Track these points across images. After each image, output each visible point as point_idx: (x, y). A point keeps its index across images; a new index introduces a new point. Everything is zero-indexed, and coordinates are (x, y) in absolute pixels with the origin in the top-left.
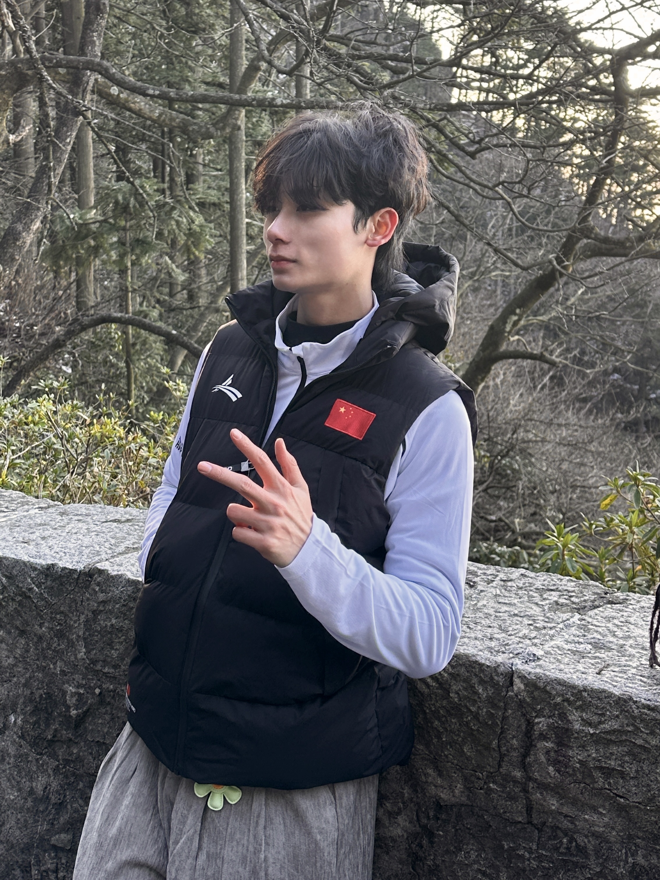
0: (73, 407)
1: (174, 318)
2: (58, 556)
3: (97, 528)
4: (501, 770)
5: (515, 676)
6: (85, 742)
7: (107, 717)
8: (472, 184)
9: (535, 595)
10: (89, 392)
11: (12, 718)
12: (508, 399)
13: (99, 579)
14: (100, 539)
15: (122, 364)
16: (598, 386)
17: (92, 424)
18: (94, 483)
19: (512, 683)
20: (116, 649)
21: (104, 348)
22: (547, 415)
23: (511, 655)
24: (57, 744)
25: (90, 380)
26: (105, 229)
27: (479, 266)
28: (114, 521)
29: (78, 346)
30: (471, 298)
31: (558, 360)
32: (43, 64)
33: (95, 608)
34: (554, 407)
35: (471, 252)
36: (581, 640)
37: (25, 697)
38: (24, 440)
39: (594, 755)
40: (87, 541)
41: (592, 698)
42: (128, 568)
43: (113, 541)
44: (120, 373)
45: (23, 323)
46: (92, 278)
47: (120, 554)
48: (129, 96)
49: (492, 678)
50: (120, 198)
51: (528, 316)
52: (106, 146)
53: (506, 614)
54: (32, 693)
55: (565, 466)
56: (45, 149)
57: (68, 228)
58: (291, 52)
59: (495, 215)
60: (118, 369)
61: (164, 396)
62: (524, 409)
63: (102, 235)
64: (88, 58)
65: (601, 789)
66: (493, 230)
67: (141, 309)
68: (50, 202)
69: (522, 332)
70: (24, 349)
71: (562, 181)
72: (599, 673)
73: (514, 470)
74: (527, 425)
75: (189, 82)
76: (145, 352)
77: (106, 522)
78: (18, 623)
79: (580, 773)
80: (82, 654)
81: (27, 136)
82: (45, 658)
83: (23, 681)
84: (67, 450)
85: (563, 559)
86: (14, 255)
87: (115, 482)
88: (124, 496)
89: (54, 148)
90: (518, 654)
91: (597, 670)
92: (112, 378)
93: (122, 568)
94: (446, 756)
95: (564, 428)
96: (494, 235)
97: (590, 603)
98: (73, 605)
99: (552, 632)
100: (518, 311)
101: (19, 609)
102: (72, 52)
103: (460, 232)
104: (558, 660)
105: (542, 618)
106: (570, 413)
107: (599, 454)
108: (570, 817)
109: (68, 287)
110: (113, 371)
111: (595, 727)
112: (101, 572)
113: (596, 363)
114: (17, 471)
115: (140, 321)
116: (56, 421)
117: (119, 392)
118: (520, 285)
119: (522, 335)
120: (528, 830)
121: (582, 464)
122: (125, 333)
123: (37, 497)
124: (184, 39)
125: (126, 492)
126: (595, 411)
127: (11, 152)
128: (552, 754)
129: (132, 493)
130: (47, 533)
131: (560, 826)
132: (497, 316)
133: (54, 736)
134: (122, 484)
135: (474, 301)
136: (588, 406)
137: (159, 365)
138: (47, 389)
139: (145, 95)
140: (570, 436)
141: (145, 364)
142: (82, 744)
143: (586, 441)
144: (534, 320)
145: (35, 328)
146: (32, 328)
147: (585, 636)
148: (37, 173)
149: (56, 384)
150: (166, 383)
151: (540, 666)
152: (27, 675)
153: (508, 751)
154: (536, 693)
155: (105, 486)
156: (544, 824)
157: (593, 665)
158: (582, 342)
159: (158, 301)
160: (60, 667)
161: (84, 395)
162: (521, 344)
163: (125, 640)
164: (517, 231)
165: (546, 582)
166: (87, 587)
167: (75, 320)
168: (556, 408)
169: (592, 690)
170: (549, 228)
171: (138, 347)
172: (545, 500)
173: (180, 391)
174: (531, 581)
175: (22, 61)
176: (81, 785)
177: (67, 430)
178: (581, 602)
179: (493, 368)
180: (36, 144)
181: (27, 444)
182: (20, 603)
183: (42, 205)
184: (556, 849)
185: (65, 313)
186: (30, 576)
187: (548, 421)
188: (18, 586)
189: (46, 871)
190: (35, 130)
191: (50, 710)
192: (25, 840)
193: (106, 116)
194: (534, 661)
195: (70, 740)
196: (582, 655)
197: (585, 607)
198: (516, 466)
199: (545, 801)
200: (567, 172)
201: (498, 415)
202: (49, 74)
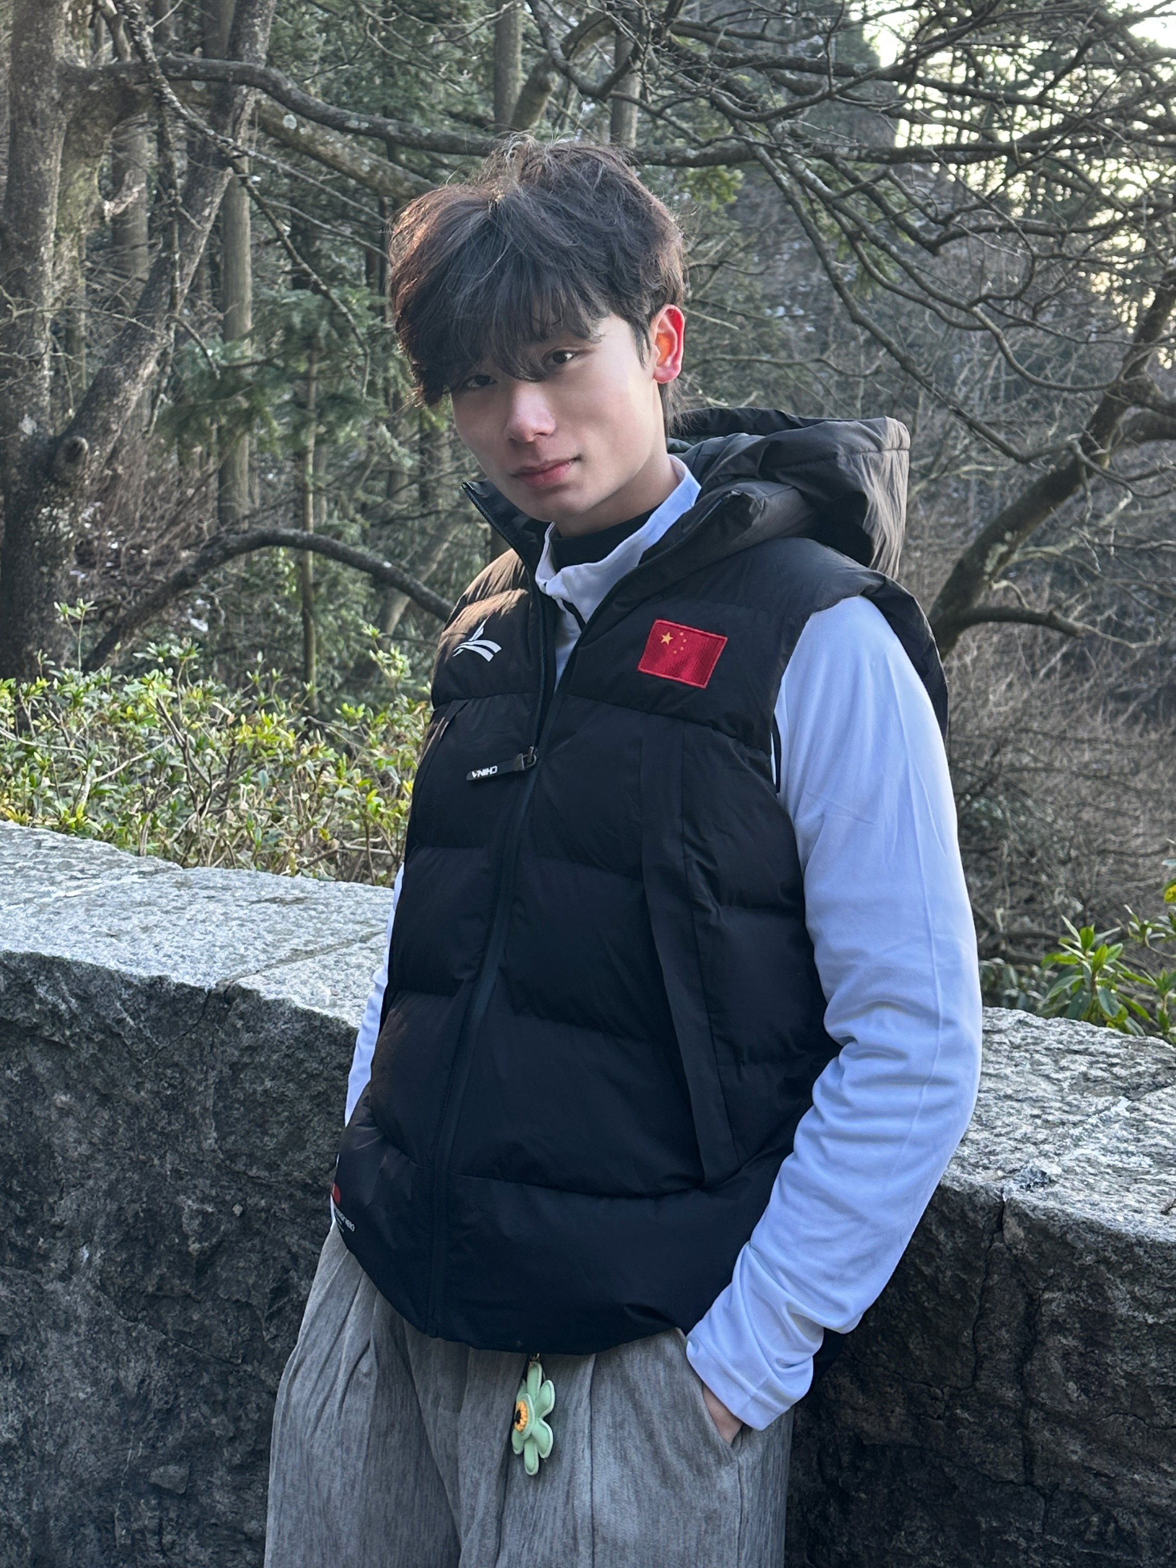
0: (205, 694)
1: (389, 537)
2: (170, 962)
3: (241, 913)
4: (978, 1384)
5: (1008, 1212)
6: (214, 1300)
7: (255, 1258)
8: (930, 300)
9: (1045, 1060)
10: (238, 666)
11: (85, 1253)
12: (985, 692)
13: (242, 1007)
14: (245, 932)
15: (297, 619)
16: (1151, 673)
17: (238, 722)
18: (239, 829)
19: (1000, 1226)
20: (273, 1136)
21: (264, 590)
22: (1056, 722)
23: (1000, 1173)
24: (165, 1301)
25: (239, 645)
26: (268, 377)
27: (938, 455)
28: (273, 901)
29: (219, 585)
30: (922, 513)
31: (1079, 625)
32: (165, 73)
33: (235, 1059)
34: (1069, 708)
35: (924, 428)
36: (1131, 1148)
37: (108, 1215)
38: (117, 748)
39: (1153, 1364)
40: (222, 936)
41: (1153, 1259)
42: (297, 988)
43: (269, 938)
44: (294, 633)
45: (124, 542)
46: (246, 467)
47: (281, 961)
48: (314, 130)
49: (963, 1215)
50: (297, 319)
51: (1026, 545)
52: (273, 223)
53: (990, 1096)
54: (120, 1209)
55: (1087, 815)
56: (166, 229)
57: (202, 373)
58: (607, 57)
59: (969, 361)
60: (289, 627)
61: (369, 675)
62: (1014, 710)
63: (262, 387)
64: (245, 63)
65: (1167, 1427)
66: (964, 389)
67: (330, 522)
68: (173, 326)
69: (1012, 575)
70: (124, 589)
71: (1092, 299)
72: (1165, 1212)
73: (993, 820)
74: (1020, 741)
75: (421, 109)
76: (337, 598)
77: (259, 902)
78: (97, 1081)
79: (1127, 1395)
80: (211, 1141)
81: (135, 204)
82: (145, 1146)
83: (105, 1187)
84: (194, 769)
85: (1093, 991)
86: (108, 422)
87: (277, 829)
88: (293, 855)
89: (181, 225)
90: (1014, 1171)
91: (1162, 1207)
92: (279, 641)
93: (284, 988)
94: (876, 1355)
95: (1086, 746)
96: (967, 398)
97: (1148, 1080)
98: (196, 1052)
99: (1076, 1132)
100: (1008, 536)
101: (100, 1055)
102: (216, 53)
103: (908, 392)
104: (1088, 1185)
105: (1058, 1105)
106: (1099, 719)
107: (1151, 793)
108: (1106, 1476)
109: (204, 481)
110: (279, 629)
111: (1158, 1313)
112: (247, 994)
113: (1148, 632)
114: (105, 804)
115: (328, 544)
116: (175, 717)
117: (290, 667)
118: (1011, 490)
119: (1014, 580)
120: (1026, 1497)
121: (1118, 813)
122: (302, 565)
123: (138, 854)
124: (413, 31)
125: (297, 847)
126: (1144, 716)
127: (108, 234)
128: (1075, 1358)
129: (308, 849)
130: (151, 920)
131: (1086, 1491)
132: (971, 543)
133: (159, 1288)
134: (290, 833)
135: (928, 518)
136: (1131, 709)
137: (361, 622)
138: (161, 660)
139: (344, 130)
140: (1097, 762)
141: (336, 618)
142: (209, 1304)
143: (1127, 770)
144: (1037, 553)
145: (145, 551)
146: (140, 552)
147: (1139, 1140)
148: (152, 271)
149: (176, 651)
150: (371, 653)
151: (1055, 1195)
152: (113, 1177)
153: (991, 1351)
154: (1046, 1246)
155: (258, 836)
156: (1056, 1486)
157: (1154, 1195)
158: (1124, 593)
159: (363, 509)
160: (172, 1163)
161: (230, 671)
162: (1012, 595)
163: (288, 1118)
164: (1007, 389)
165: (1064, 1037)
166: (221, 1020)
167: (215, 540)
168: (1073, 709)
169: (1155, 1245)
170: (1068, 384)
171: (323, 590)
172: (1049, 876)
173: (396, 668)
174: (1036, 1033)
175: (127, 68)
176: (205, 1379)
177: (194, 733)
178: (1132, 1075)
179: (961, 637)
180: (151, 220)
181: (123, 757)
182: (102, 1046)
183: (159, 331)
184: (1079, 1534)
185: (198, 528)
186: (119, 997)
187: (1055, 733)
188: (98, 1015)
189: (141, 1531)
190: (150, 193)
191: (152, 1241)
192: (105, 1475)
193: (274, 169)
194: (1043, 1185)
195: (188, 1296)
196: (1135, 1177)
197: (1139, 1086)
198: (999, 813)
199: (1058, 1444)
200: (1101, 282)
201: (966, 720)
202: (176, 93)
